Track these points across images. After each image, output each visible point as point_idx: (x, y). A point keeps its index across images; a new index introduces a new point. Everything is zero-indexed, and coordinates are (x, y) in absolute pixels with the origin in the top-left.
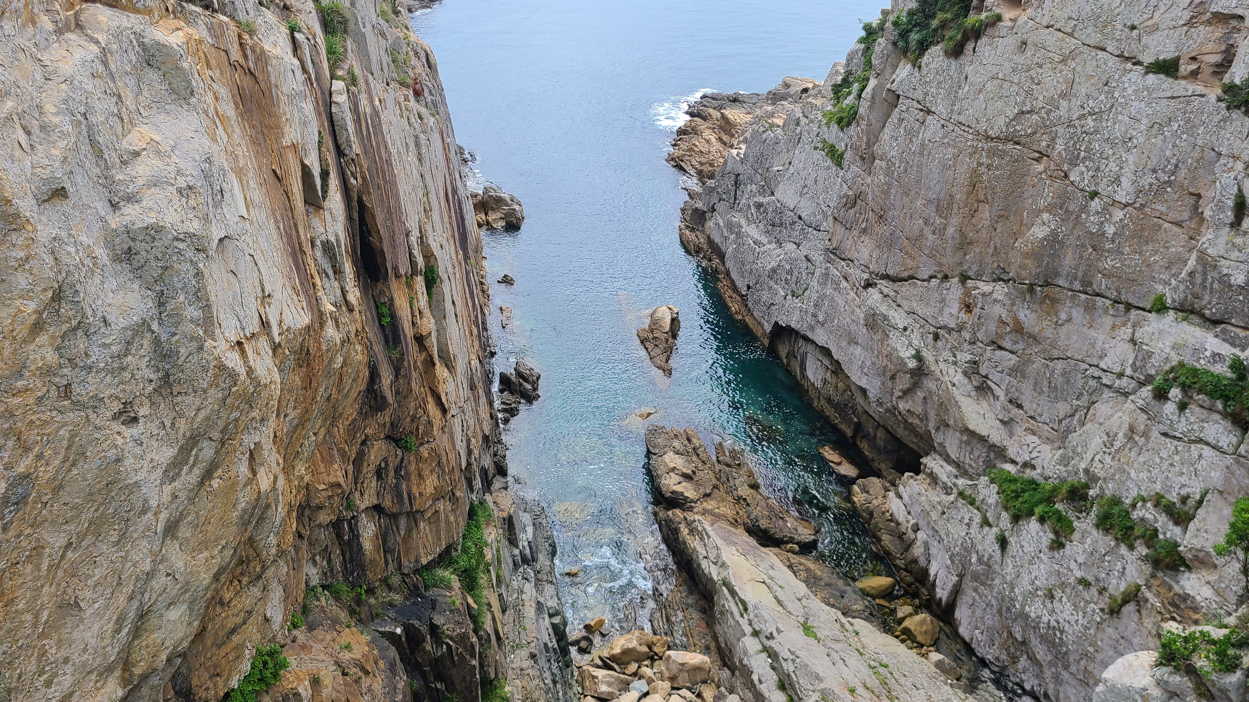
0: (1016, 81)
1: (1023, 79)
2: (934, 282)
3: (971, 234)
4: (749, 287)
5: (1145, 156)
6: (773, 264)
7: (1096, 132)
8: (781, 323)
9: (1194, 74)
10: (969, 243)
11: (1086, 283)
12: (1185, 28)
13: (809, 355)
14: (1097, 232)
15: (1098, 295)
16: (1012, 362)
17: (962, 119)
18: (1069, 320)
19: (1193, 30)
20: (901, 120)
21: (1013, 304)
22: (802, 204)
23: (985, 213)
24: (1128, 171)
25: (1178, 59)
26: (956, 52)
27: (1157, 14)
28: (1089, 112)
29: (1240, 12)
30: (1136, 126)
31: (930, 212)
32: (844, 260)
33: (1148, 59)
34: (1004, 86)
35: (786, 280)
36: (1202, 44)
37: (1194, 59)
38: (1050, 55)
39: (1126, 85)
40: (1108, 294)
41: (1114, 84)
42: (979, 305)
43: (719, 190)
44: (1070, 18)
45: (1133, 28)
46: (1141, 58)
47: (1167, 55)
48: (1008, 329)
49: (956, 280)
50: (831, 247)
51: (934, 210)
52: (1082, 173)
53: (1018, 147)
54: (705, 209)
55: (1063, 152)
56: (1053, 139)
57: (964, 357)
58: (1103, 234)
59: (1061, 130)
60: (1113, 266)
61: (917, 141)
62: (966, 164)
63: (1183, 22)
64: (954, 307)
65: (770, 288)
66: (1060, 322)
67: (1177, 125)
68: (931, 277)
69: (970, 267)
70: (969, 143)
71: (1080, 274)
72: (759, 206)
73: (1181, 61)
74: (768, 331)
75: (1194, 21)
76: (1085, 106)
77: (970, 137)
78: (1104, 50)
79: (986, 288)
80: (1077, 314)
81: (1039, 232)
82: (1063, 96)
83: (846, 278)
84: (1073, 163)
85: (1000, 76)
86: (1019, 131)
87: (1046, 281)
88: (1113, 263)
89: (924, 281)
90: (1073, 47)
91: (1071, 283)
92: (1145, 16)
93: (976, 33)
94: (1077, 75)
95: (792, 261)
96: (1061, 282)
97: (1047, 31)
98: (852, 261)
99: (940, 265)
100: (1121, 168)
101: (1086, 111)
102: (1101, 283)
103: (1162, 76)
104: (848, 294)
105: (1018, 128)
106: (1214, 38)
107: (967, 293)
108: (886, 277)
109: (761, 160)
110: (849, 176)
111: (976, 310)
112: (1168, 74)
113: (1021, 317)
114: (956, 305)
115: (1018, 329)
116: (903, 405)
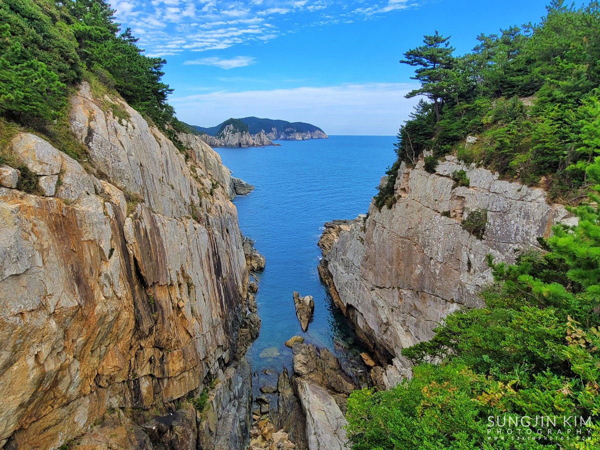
0: (406, 218)
1: (408, 217)
2: (390, 289)
3: (399, 272)
4: (339, 289)
5: (444, 245)
6: (346, 281)
7: (430, 236)
8: (349, 303)
9: (455, 216)
10: (399, 275)
11: (433, 291)
12: (450, 201)
13: (358, 316)
14: (434, 272)
15: (437, 296)
16: (415, 321)
17: (393, 230)
18: (430, 306)
19: (453, 201)
20: (377, 230)
21: (413, 299)
22: (354, 259)
23: (402, 264)
24: (440, 250)
25: (449, 211)
26: (390, 207)
27: (442, 196)
28: (427, 229)
29: (463, 195)
30: (440, 234)
31: (387, 263)
32: (365, 280)
33: (441, 211)
34: (403, 219)
35: (350, 287)
36: (456, 206)
37: (454, 211)
38: (415, 209)
39: (436, 220)
40: (440, 296)
41: (433, 219)
43: (331, 253)
44: (419, 197)
45: (436, 200)
46: (439, 211)
47: (446, 210)
48: (413, 308)
49: (396, 289)
50: (361, 275)
52: (427, 251)
53: (409, 241)
55: (421, 243)
56: (418, 238)
57: (401, 319)
58: (436, 273)
59: (420, 235)
60: (440, 285)
61: (382, 238)
62: (395, 246)
63: (450, 199)
64: (397, 299)
65: (346, 290)
66: (427, 306)
67: (452, 234)
68: (390, 287)
69: (400, 284)
70: (396, 239)
71: (431, 288)
72: (342, 259)
73: (451, 212)
74: (345, 306)
75: (453, 198)
76: (426, 227)
77: (396, 237)
78: (429, 208)
79: (405, 292)
80: (432, 303)
81: (418, 272)
82: (419, 223)
83: (366, 287)
84: (425, 247)
85: (402, 216)
87: (421, 290)
89: (388, 289)
90: (420, 207)
91: (429, 291)
92: (439, 197)
93: (395, 201)
94: (422, 216)
95: (351, 280)
96: (426, 291)
97: (413, 201)
98: (368, 281)
99: (392, 283)
100: (438, 249)
102: (438, 292)
104: (367, 293)
105: (408, 234)
106: (459, 204)
107: (400, 294)
108: (377, 287)
109: (343, 243)
110: (365, 249)
111: (403, 300)
112: (447, 216)
113: (416, 304)
114: (397, 298)
115: (416, 308)
116: (385, 337)
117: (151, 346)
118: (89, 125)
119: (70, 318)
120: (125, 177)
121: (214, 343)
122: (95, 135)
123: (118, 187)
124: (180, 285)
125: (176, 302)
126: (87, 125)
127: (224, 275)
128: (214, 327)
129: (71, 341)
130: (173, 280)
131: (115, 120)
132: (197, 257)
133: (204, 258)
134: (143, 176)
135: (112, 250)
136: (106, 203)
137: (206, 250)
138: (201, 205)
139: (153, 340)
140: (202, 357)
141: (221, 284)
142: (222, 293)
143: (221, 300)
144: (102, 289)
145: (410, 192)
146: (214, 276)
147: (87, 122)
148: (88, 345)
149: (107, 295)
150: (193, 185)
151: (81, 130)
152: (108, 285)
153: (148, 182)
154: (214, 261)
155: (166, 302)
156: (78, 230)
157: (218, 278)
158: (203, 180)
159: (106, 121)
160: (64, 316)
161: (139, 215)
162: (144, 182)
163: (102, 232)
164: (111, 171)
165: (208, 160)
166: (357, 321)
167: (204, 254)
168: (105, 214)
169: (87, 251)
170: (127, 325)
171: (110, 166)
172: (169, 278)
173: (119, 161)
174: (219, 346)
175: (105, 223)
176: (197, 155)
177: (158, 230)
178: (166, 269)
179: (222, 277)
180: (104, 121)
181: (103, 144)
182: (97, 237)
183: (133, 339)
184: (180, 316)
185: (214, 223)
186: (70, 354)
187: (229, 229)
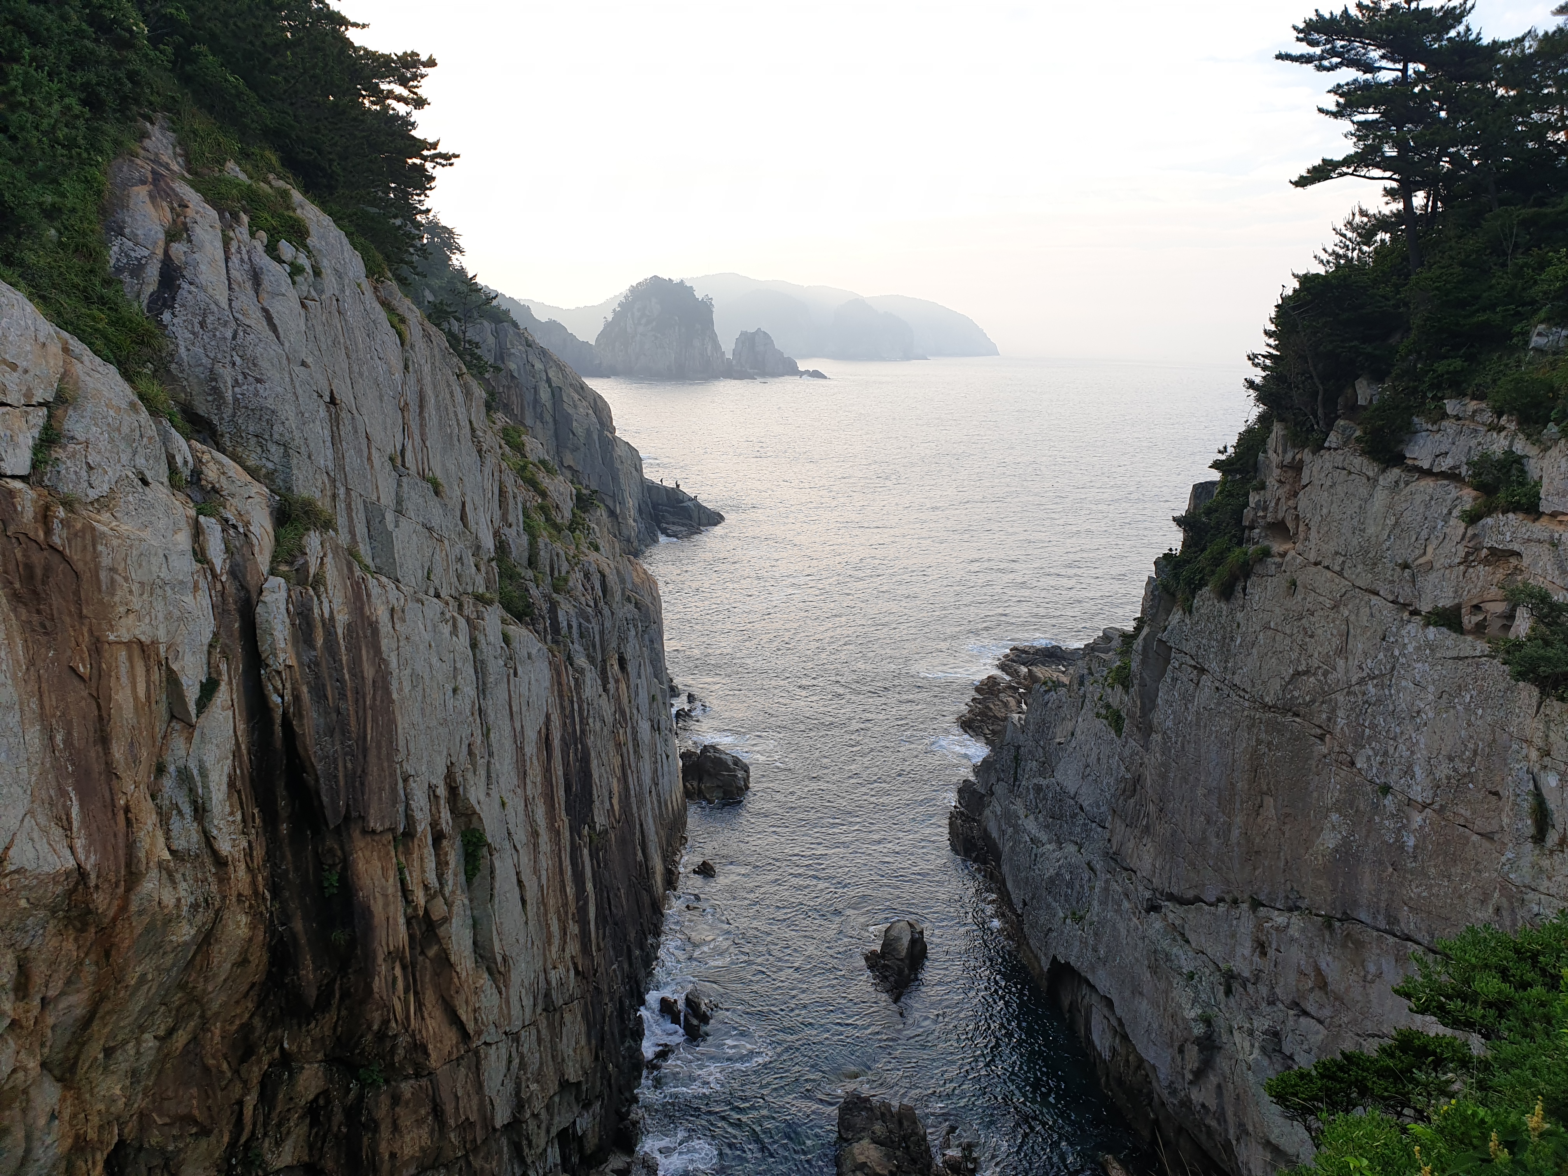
0: (1288, 632)
1: (1295, 631)
2: (1222, 908)
3: (1257, 840)
4: (1025, 904)
5: (1437, 737)
6: (1052, 872)
7: (1379, 701)
8: (1059, 958)
9: (1481, 627)
10: (1256, 852)
11: (1393, 920)
12: (1462, 567)
13: (1094, 1009)
14: (1394, 842)
15: (1409, 939)
16: (1320, 1037)
17: (1237, 680)
18: (1379, 975)
19: (1471, 570)
20: (1175, 680)
21: (1311, 946)
22: (1084, 790)
23: (1271, 811)
24: (1421, 755)
25: (1459, 607)
26: (1226, 593)
27: (1430, 550)
28: (1369, 675)
29: (1516, 547)
30: (1422, 695)
31: (1212, 805)
32: (1126, 869)
33: (1425, 607)
34: (1277, 638)
35: (1066, 895)
36: (1483, 589)
37: (1477, 608)
38: (1321, 599)
39: (1406, 641)
40: (1418, 937)
41: (1392, 639)
42: (1274, 946)
43: (998, 766)
44: (1337, 553)
45: (1405, 566)
46: (1418, 605)
47: (1446, 602)
48: (1310, 984)
49: (1245, 906)
50: (1111, 851)
51: (1216, 803)
52: (1369, 758)
53: (1297, 720)
54: (983, 792)
55: (1345, 728)
56: (1334, 710)
57: (1262, 1024)
58: (1402, 848)
59: (1340, 698)
60: (1419, 896)
61: (1192, 708)
62: (1244, 741)
63: (1458, 560)
64: (1246, 948)
65: (1049, 906)
66: (1369, 977)
67: (1468, 696)
68: (1220, 900)
69: (1260, 888)
70: (1246, 713)
71: (1383, 905)
72: (1038, 789)
73: (1463, 611)
74: (1046, 970)
75: (1471, 558)
76: (1364, 666)
77: (1247, 704)
78: (1377, 594)
79: (1280, 919)
80: (1388, 966)
81: (1329, 840)
82: (1339, 652)
83: (1127, 896)
84: (1359, 745)
85: (1272, 625)
86: (1297, 698)
87: (1345, 913)
88: (1419, 890)
89: (1211, 905)
90: (1344, 590)
91: (1375, 918)
92: (1417, 552)
93: (1245, 571)
94: (1351, 626)
95: (1072, 869)
96: (1363, 916)
97: (1314, 569)
98: (1135, 872)
99: (1227, 882)
100: (1413, 753)
101: (1364, 674)
102: (1409, 922)
103: (1444, 629)
104: (1130, 920)
105: (1296, 694)
106: (1495, 581)
107: (1259, 927)
108: (1171, 897)
109: (1043, 728)
110: (1127, 752)
111: (1271, 952)
112: (1450, 628)
113: (1323, 966)
114: (1248, 944)
115: (1322, 984)
116: (1197, 1096)
117: (320, 1056)
118: (166, 252)
119: (41, 914)
120: (276, 436)
121: (550, 1070)
122: (185, 286)
123: (246, 468)
124: (438, 838)
125: (420, 897)
126: (160, 252)
127: (600, 820)
128: (550, 1008)
129: (37, 1002)
130: (418, 815)
131: (257, 243)
132: (508, 743)
133: (530, 749)
134: (335, 439)
135: (209, 689)
136: (202, 519)
137: (542, 719)
138: (532, 562)
139: (327, 1032)
140: (502, 1117)
141: (586, 852)
142: (589, 886)
143: (582, 910)
144: (164, 820)
145: (1302, 536)
146: (564, 821)
147: (161, 244)
148: (96, 1025)
149: (180, 844)
150: (510, 488)
151: (137, 269)
152: (187, 809)
153: (352, 460)
154: (566, 765)
155: (385, 896)
156: (101, 602)
157: (575, 830)
158: (545, 480)
159: (226, 242)
160: (23, 903)
161: (312, 571)
162: (339, 459)
163: (181, 619)
164: (228, 412)
165: (568, 418)
166: (1088, 1030)
167: (531, 735)
168: (200, 555)
169: (124, 680)
170: (243, 962)
171: (229, 395)
172: (401, 808)
173: (259, 381)
174: (564, 1085)
175: (196, 588)
176: (529, 397)
177: (375, 632)
178: (393, 774)
179: (592, 827)
180: (219, 244)
181: (210, 319)
182: (162, 634)
183: (257, 1022)
184: (432, 952)
185: (575, 630)
186: (31, 1053)
187: (628, 657)
